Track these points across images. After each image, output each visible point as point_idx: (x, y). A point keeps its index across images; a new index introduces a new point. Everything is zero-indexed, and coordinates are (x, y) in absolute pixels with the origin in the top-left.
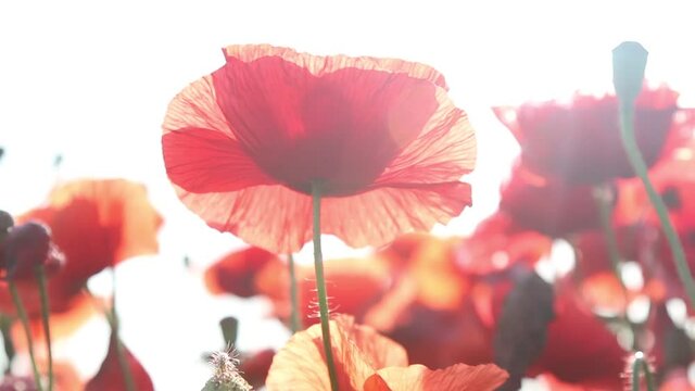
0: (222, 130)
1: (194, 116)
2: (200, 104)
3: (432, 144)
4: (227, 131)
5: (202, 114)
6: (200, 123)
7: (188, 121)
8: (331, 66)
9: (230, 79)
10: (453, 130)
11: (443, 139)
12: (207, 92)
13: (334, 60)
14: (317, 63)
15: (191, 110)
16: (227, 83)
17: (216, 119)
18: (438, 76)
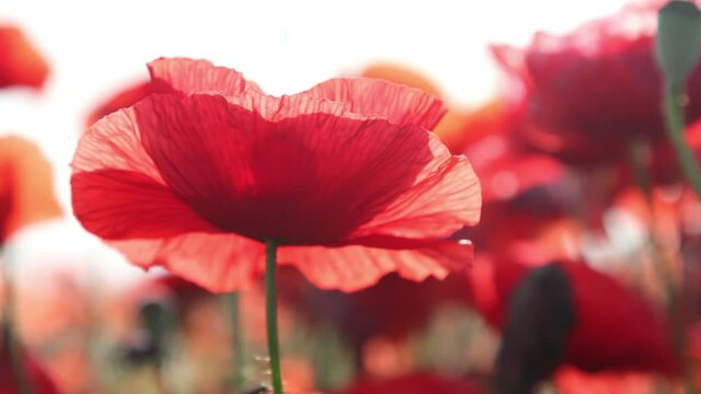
0: (148, 173)
1: (111, 154)
2: (120, 142)
3: (420, 195)
4: (155, 174)
5: (122, 153)
6: (120, 163)
7: (105, 162)
8: (288, 109)
9: (157, 113)
10: (449, 177)
11: (435, 189)
12: (129, 128)
13: (292, 101)
14: (270, 104)
15: (107, 148)
16: (154, 119)
17: (137, 160)
18: (431, 101)
